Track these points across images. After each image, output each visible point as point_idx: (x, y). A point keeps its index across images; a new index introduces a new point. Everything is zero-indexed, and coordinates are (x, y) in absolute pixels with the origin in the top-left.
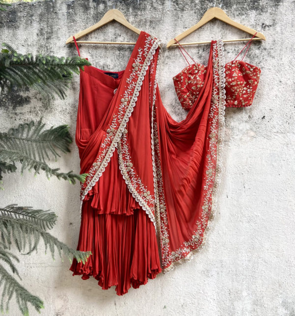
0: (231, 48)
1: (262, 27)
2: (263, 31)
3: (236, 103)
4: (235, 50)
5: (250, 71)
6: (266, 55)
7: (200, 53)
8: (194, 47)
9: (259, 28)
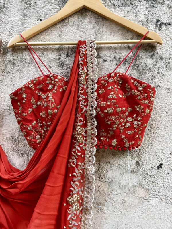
0: (109, 54)
1: (157, 25)
2: (157, 30)
3: (114, 142)
4: (115, 57)
5: (138, 91)
6: (163, 68)
7: (62, 59)
8: (52, 50)
9: (152, 27)
